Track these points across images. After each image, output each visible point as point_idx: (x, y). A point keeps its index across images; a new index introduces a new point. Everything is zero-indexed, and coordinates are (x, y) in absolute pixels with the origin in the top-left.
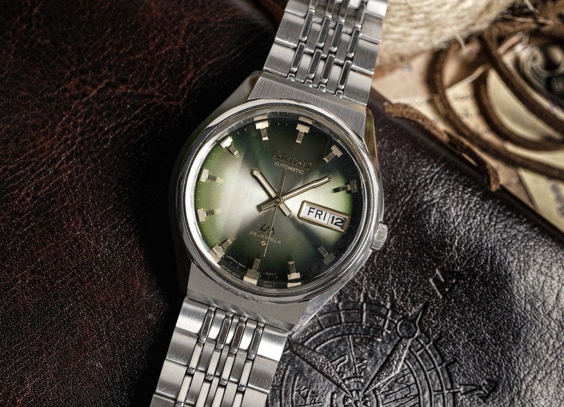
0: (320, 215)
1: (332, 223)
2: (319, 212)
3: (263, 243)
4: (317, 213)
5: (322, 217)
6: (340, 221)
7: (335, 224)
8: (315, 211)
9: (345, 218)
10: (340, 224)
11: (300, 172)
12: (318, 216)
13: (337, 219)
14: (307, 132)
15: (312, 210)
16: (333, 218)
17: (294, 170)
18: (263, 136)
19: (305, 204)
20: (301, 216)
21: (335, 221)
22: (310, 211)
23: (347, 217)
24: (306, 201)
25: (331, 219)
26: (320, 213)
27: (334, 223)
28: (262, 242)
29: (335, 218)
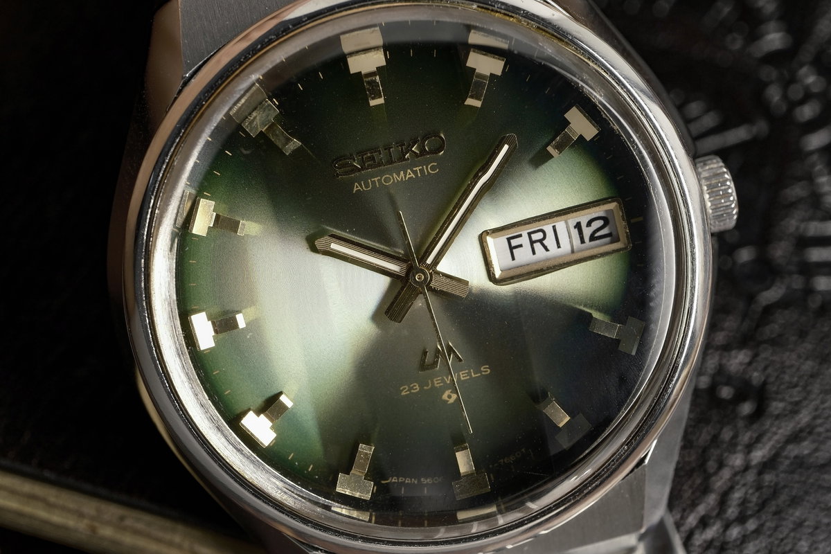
0: (541, 241)
1: (582, 241)
2: (536, 237)
3: (449, 397)
4: (532, 242)
5: (550, 241)
6: (599, 223)
7: (592, 238)
8: (525, 240)
9: (607, 211)
10: (605, 231)
11: (428, 169)
12: (538, 246)
13: (589, 224)
14: (383, 62)
15: (514, 243)
16: (578, 226)
17: (410, 174)
18: (279, 144)
19: (489, 240)
20: (498, 274)
21: (587, 232)
22: (512, 248)
23: (612, 206)
24: (487, 233)
25: (575, 232)
26: (539, 236)
27: (587, 238)
28: (445, 397)
29: (584, 225)
